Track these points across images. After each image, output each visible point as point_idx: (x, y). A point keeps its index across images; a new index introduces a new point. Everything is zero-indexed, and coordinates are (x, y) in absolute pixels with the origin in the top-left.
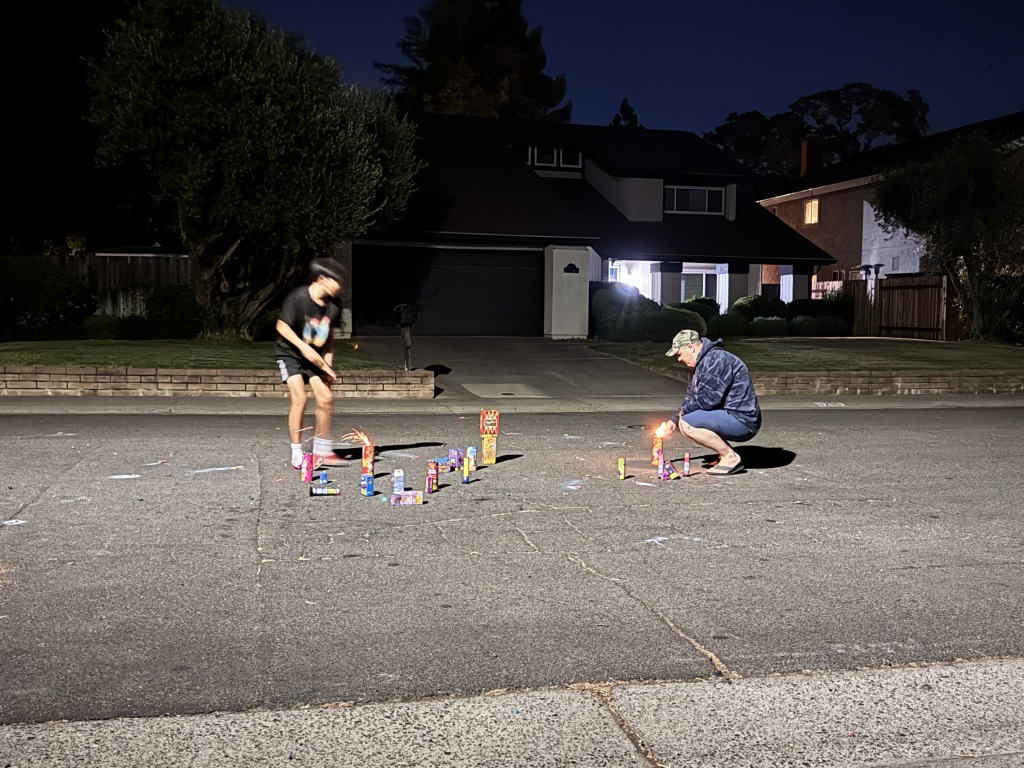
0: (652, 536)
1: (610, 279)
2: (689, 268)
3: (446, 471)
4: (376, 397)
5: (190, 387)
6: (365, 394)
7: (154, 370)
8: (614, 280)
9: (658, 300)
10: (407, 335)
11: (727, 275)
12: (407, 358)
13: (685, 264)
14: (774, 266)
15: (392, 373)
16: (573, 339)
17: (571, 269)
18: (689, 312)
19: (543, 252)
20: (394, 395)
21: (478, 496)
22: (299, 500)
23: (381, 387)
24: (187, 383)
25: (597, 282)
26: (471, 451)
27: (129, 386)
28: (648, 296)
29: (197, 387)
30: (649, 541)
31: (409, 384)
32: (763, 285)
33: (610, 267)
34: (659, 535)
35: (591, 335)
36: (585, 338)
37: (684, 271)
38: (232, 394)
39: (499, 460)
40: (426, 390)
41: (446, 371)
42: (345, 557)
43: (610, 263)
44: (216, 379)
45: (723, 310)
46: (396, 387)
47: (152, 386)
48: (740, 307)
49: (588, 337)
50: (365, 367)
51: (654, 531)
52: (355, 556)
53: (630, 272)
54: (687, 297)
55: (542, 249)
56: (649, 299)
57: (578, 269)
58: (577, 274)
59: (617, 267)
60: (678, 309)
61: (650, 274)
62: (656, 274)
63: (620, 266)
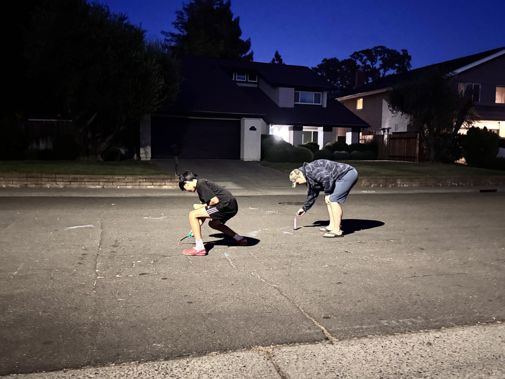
1: (270, 134)
2: (306, 129)
4: (162, 188)
5: (72, 183)
6: (156, 187)
7: (55, 175)
8: (272, 134)
9: (292, 143)
10: (177, 159)
11: (323, 132)
12: (176, 170)
13: (304, 127)
14: (343, 128)
15: (170, 177)
16: (253, 161)
17: (253, 129)
18: (306, 149)
19: (240, 121)
20: (170, 187)
22: (119, 243)
23: (164, 183)
24: (70, 182)
25: (264, 135)
28: (287, 141)
29: (75, 183)
32: (338, 137)
33: (270, 128)
35: (262, 159)
36: (259, 160)
37: (304, 130)
38: (93, 187)
42: (140, 274)
43: (270, 126)
44: (85, 179)
45: (321, 148)
46: (171, 184)
47: (54, 183)
48: (328, 147)
50: (157, 174)
51: (292, 258)
52: (145, 274)
53: (279, 130)
54: (305, 142)
55: (239, 119)
56: (288, 143)
57: (256, 129)
58: (255, 131)
59: (273, 128)
60: (301, 148)
61: (289, 131)
62: (291, 131)
63: (275, 127)
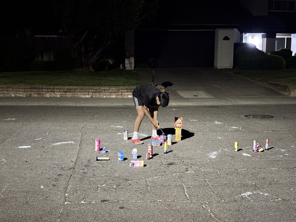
1: (244, 42)
2: (279, 36)
5: (67, 93)
7: (53, 86)
8: (246, 42)
9: (264, 50)
10: (154, 71)
12: (153, 81)
13: (277, 34)
16: (226, 69)
17: (226, 38)
18: (278, 56)
24: (66, 92)
25: (238, 43)
27: (43, 93)
29: (69, 93)
33: (244, 36)
35: (234, 67)
36: (232, 68)
37: (277, 37)
38: (83, 97)
43: (244, 34)
44: (77, 90)
45: (293, 54)
47: (52, 93)
53: (253, 38)
54: (278, 48)
55: (214, 30)
56: (260, 50)
57: (229, 38)
58: (228, 41)
59: (247, 36)
60: (273, 55)
61: (262, 39)
62: (264, 39)
63: (248, 35)
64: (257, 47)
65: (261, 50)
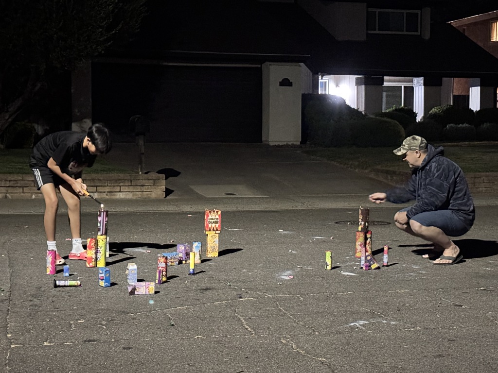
0: (355, 320)
1: (320, 92)
2: (389, 82)
3: (175, 263)
4: (113, 197)
8: (323, 93)
9: (362, 109)
10: (141, 142)
11: (423, 87)
12: (141, 163)
13: (386, 78)
14: (463, 80)
15: (127, 176)
16: (287, 145)
17: (286, 83)
18: (389, 120)
19: (260, 70)
20: (130, 196)
21: (203, 286)
22: (44, 291)
23: (118, 189)
25: (309, 94)
26: (196, 245)
28: (353, 105)
30: (352, 324)
31: (143, 186)
32: (454, 96)
33: (320, 81)
34: (361, 319)
35: (303, 142)
36: (299, 143)
37: (385, 84)
39: (221, 253)
40: (158, 192)
41: (176, 174)
42: (85, 341)
43: (320, 77)
45: (419, 119)
46: (131, 189)
48: (435, 116)
49: (301, 143)
50: (104, 171)
51: (357, 316)
52: (94, 341)
53: (337, 85)
54: (387, 107)
55: (259, 66)
56: (354, 109)
57: (292, 82)
58: (291, 87)
59: (326, 82)
60: (380, 118)
61: (356, 87)
62: (360, 87)
63: (329, 80)
64: (348, 103)
65: (356, 108)
